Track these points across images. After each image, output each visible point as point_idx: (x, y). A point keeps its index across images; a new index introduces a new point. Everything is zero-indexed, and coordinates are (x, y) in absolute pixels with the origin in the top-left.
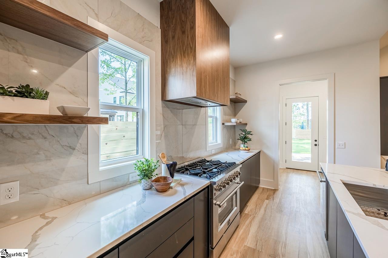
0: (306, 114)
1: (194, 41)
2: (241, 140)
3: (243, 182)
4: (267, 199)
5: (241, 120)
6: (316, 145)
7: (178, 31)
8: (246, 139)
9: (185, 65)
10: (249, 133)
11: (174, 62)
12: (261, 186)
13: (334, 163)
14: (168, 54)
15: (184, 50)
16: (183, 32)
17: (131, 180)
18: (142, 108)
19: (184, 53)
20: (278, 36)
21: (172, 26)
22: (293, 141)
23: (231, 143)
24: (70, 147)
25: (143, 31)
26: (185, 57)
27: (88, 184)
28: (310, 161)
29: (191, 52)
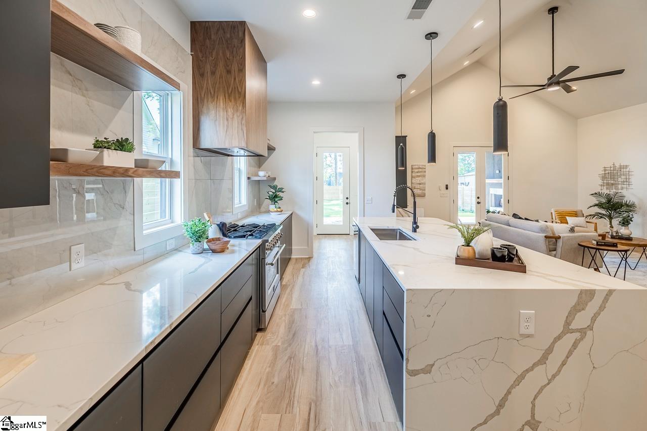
0: (334, 166)
1: (244, 86)
2: (270, 199)
3: (284, 245)
4: (303, 268)
5: (270, 173)
6: (347, 203)
7: (221, 69)
8: (277, 198)
9: (230, 111)
10: (281, 190)
11: (213, 103)
12: (293, 257)
13: (364, 216)
14: (204, 91)
15: (230, 92)
16: (229, 72)
17: (168, 248)
18: (170, 157)
19: (229, 96)
20: (316, 82)
21: (211, 58)
22: (324, 204)
23: (255, 204)
24: (120, 205)
25: (177, 60)
26: (231, 101)
27: (135, 250)
28: (342, 224)
29: (239, 97)
